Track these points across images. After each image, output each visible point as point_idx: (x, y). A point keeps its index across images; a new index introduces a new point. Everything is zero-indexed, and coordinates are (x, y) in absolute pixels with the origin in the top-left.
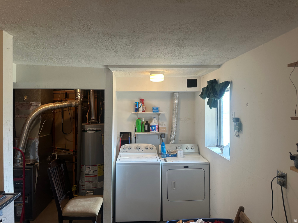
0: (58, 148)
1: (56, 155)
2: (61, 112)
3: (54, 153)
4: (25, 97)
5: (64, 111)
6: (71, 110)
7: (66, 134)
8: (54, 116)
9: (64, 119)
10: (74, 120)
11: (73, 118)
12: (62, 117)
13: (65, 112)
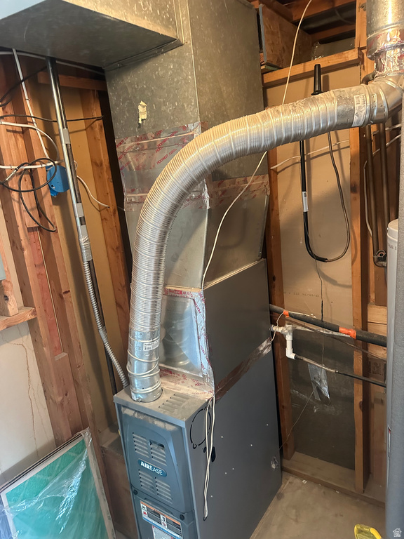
0: (290, 315)
1: (289, 338)
2: (298, 166)
3: (280, 330)
4: (140, 108)
5: (310, 159)
6: (339, 149)
7: (324, 260)
8: (273, 183)
9: (315, 193)
10: (358, 196)
11: (353, 189)
12: (304, 189)
13: (314, 162)
